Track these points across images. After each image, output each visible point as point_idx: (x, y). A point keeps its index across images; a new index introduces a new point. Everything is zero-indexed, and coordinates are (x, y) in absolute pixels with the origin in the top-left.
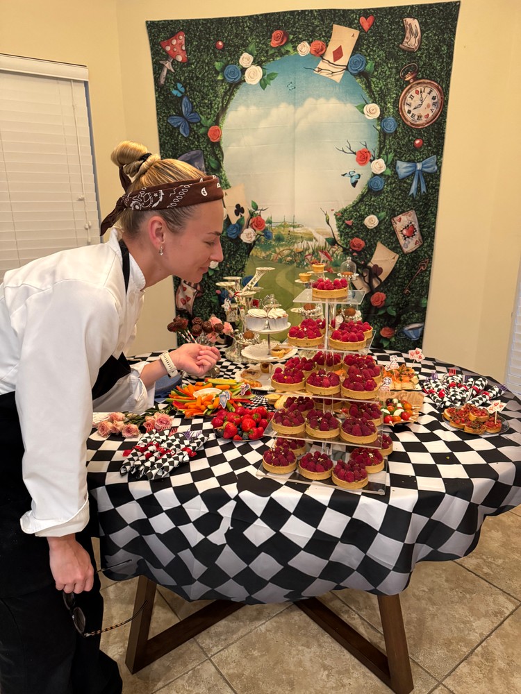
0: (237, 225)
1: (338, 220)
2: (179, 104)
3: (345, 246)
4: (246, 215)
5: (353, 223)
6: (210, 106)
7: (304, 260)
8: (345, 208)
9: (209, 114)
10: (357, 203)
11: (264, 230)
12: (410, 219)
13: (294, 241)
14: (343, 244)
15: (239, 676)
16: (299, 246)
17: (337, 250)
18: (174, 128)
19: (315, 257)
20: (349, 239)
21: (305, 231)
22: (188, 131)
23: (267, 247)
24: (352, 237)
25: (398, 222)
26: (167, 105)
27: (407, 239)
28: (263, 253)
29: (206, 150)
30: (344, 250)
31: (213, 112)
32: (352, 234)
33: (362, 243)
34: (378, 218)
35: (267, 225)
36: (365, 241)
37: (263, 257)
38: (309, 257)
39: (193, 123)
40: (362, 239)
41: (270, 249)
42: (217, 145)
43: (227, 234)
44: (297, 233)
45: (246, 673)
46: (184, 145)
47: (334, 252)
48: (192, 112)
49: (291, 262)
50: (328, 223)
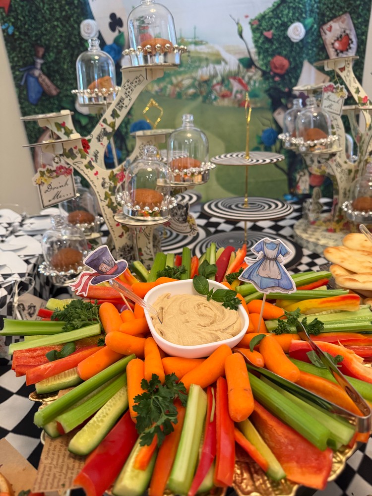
0: (115, 46)
1: (254, 30)
3: (264, 68)
4: (126, 30)
5: (273, 35)
7: (210, 92)
8: (262, 12)
10: (279, 5)
12: (344, 26)
13: (197, 64)
14: (262, 65)
16: (204, 72)
17: (255, 74)
19: (226, 86)
20: (269, 58)
21: (210, 51)
24: (273, 55)
25: (328, 32)
27: (340, 55)
30: (264, 74)
32: (273, 51)
33: (285, 62)
34: (305, 27)
36: (289, 59)
37: (157, 92)
38: (218, 87)
40: (286, 57)
44: (200, 53)
47: (250, 78)
49: (194, 96)
50: (241, 36)
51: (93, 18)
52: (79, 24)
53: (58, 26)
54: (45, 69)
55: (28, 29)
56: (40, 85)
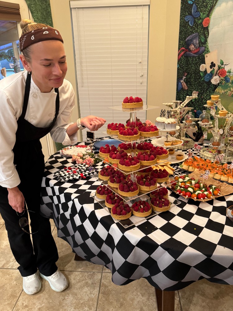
0: (210, 74)
2: (191, 8)
4: (216, 68)
6: (206, 7)
9: (205, 11)
11: (225, 77)
15: (106, 287)
18: (186, 22)
22: (193, 23)
23: (226, 87)
26: (185, 10)
28: (223, 90)
29: (201, 32)
31: (207, 10)
35: (227, 74)
37: (223, 93)
39: (196, 18)
41: (227, 88)
42: (207, 28)
43: (204, 79)
45: (109, 288)
46: (190, 31)
48: (196, 12)
51: (205, 64)
52: (200, 65)
53: (193, 66)
54: (185, 80)
55: (184, 66)
56: (182, 85)
